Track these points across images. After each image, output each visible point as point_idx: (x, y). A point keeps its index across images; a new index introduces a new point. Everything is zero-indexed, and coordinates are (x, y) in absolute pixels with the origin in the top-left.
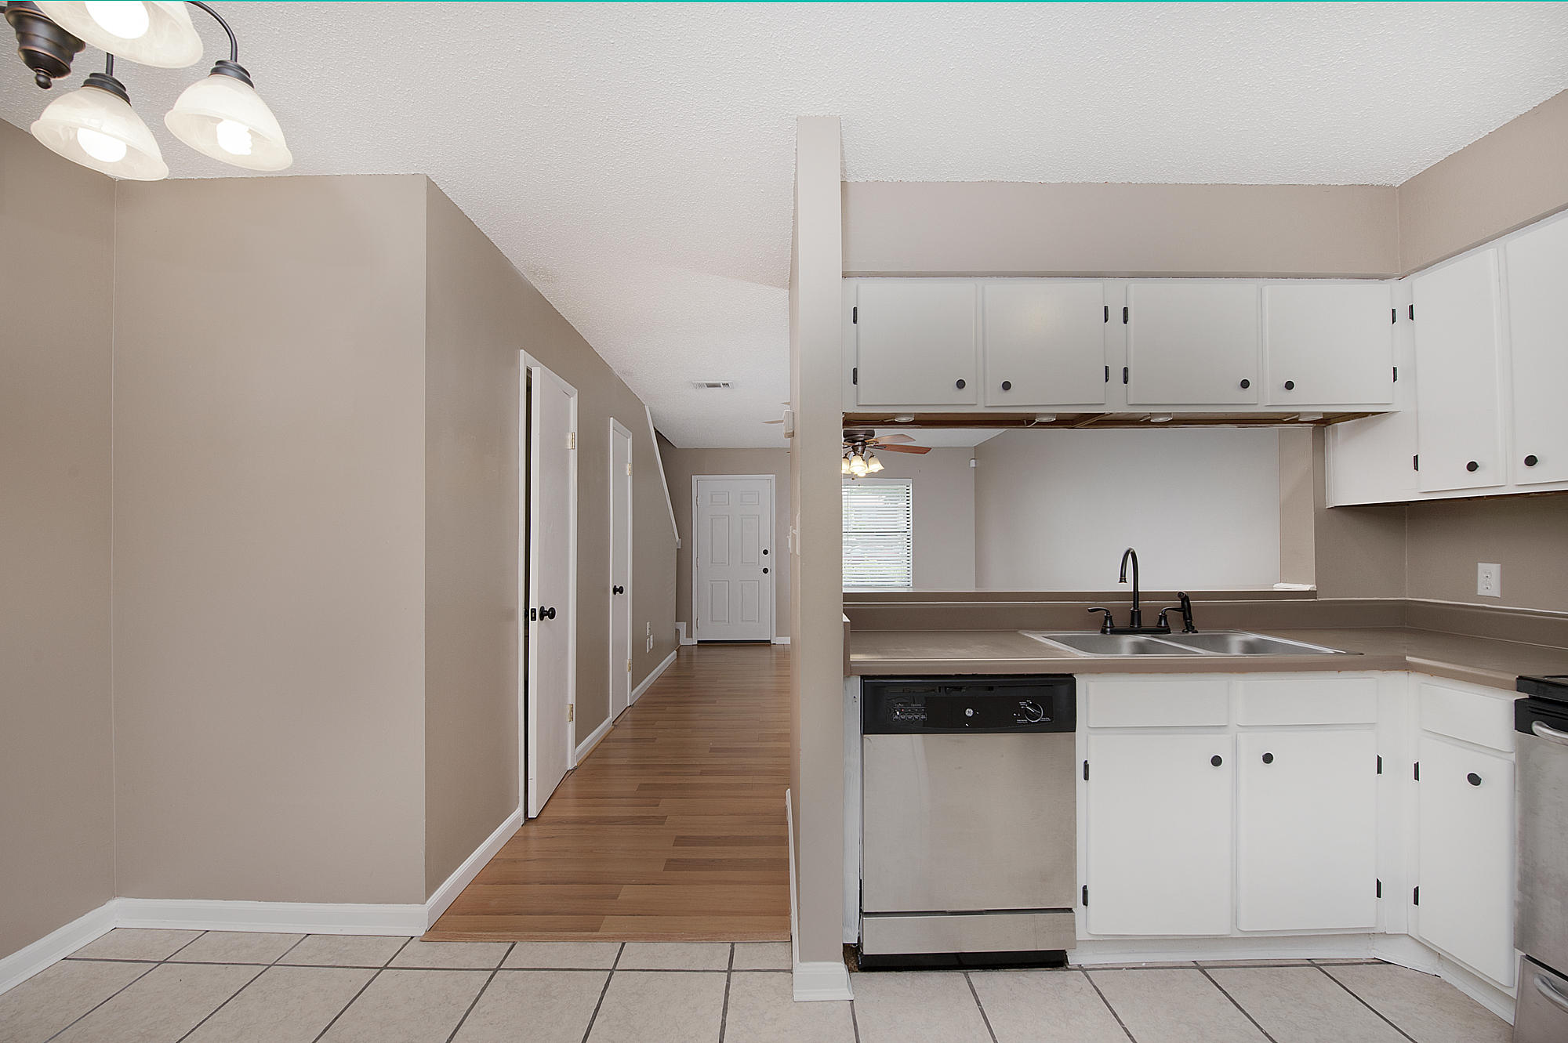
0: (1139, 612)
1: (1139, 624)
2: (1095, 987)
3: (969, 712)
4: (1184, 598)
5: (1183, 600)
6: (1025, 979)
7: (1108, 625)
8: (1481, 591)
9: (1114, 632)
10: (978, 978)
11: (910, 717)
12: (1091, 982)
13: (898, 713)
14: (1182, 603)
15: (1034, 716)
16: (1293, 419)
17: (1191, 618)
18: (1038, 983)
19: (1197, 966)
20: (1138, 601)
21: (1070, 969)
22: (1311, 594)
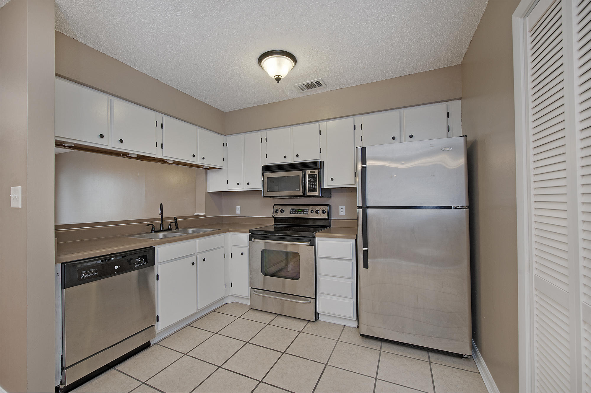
0: (163, 225)
1: (163, 228)
2: (162, 346)
3: (116, 267)
4: (176, 219)
5: (175, 220)
6: (137, 357)
7: (153, 230)
8: (237, 213)
9: (156, 232)
10: (120, 367)
11: (89, 275)
12: (160, 345)
13: (83, 275)
14: (175, 221)
15: (140, 263)
16: (202, 167)
17: (177, 225)
18: (143, 355)
19: (188, 325)
20: (162, 221)
21: (152, 346)
22: (204, 216)
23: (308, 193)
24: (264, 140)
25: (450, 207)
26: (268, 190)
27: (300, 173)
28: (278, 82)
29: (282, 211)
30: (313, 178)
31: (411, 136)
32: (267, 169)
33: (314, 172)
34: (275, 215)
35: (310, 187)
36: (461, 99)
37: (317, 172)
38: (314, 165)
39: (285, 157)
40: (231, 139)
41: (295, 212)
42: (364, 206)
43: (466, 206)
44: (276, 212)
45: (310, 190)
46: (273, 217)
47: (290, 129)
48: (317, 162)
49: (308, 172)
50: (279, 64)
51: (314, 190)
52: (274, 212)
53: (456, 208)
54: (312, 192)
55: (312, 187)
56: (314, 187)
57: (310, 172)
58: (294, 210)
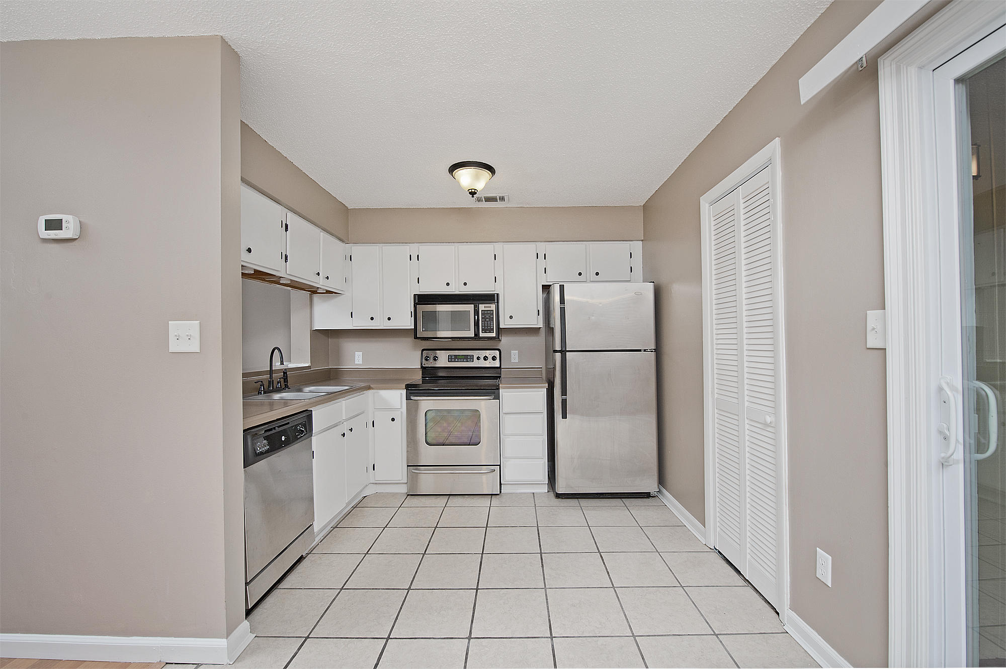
0: (272, 381)
1: (273, 387)
5: (284, 373)
7: (262, 389)
8: (356, 363)
9: (265, 392)
11: (263, 449)
13: (258, 449)
14: (284, 375)
15: (302, 433)
16: (315, 290)
20: (271, 374)
21: (306, 558)
22: (309, 367)
23: (482, 335)
24: (414, 258)
25: (640, 351)
26: (424, 329)
27: (470, 308)
28: (473, 197)
29: (435, 359)
30: (487, 315)
31: (597, 274)
32: (421, 299)
33: (490, 307)
34: (424, 365)
35: (485, 327)
36: (642, 241)
37: (493, 307)
38: (491, 298)
39: (448, 284)
40: (357, 250)
41: (455, 359)
42: (564, 349)
43: (654, 349)
44: (426, 360)
45: (485, 331)
46: (422, 367)
47: (454, 247)
48: (493, 295)
49: (482, 307)
50: (477, 178)
51: (491, 331)
52: (423, 360)
53: (645, 351)
54: (486, 333)
55: (488, 327)
56: (490, 327)
57: (485, 307)
58: (453, 357)
